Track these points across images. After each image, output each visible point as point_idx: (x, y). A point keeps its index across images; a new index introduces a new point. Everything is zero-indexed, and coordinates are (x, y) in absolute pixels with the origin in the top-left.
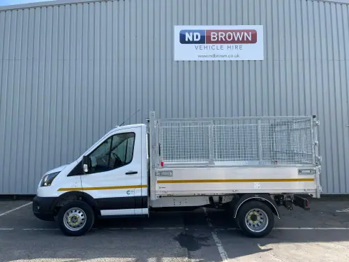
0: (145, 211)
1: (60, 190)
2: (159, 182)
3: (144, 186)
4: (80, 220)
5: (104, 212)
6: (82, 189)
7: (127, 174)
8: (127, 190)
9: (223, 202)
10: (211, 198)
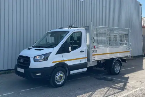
0: (85, 69)
1: (54, 62)
2: (93, 55)
3: (86, 58)
5: (72, 72)
8: (80, 60)
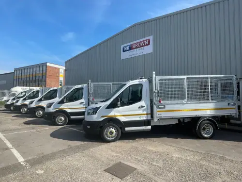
0: (149, 127)
1: (102, 116)
2: (158, 111)
3: (149, 114)
4: (114, 135)
5: (127, 129)
6: (115, 116)
7: (139, 107)
8: (140, 116)
9: (185, 122)
10: (179, 120)
